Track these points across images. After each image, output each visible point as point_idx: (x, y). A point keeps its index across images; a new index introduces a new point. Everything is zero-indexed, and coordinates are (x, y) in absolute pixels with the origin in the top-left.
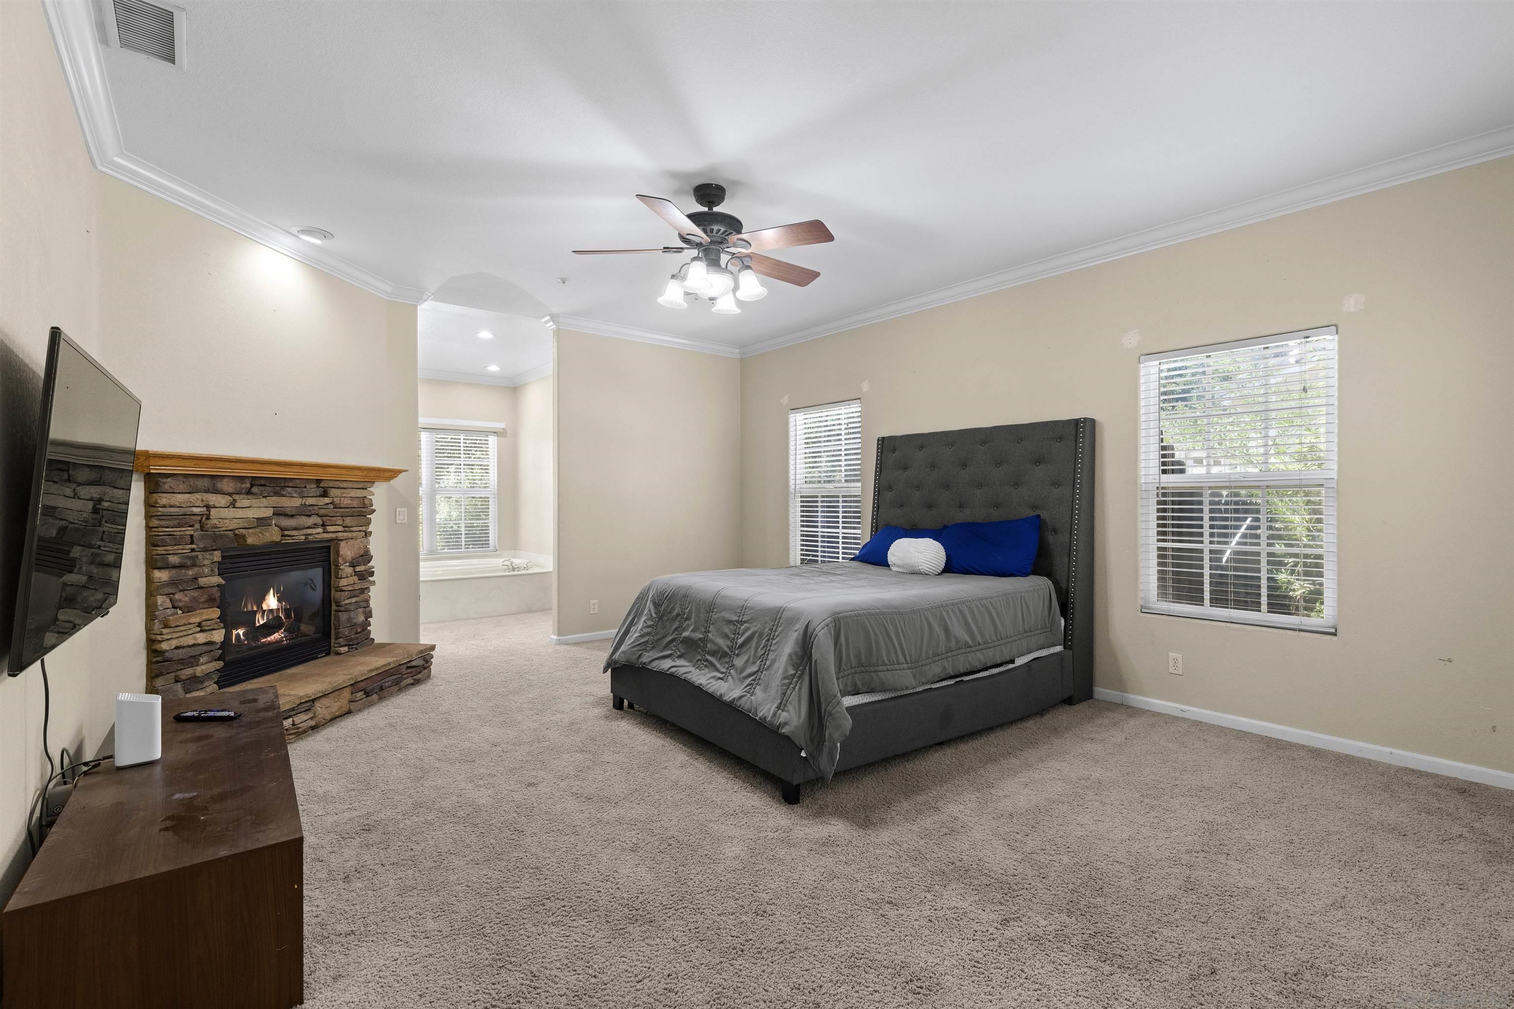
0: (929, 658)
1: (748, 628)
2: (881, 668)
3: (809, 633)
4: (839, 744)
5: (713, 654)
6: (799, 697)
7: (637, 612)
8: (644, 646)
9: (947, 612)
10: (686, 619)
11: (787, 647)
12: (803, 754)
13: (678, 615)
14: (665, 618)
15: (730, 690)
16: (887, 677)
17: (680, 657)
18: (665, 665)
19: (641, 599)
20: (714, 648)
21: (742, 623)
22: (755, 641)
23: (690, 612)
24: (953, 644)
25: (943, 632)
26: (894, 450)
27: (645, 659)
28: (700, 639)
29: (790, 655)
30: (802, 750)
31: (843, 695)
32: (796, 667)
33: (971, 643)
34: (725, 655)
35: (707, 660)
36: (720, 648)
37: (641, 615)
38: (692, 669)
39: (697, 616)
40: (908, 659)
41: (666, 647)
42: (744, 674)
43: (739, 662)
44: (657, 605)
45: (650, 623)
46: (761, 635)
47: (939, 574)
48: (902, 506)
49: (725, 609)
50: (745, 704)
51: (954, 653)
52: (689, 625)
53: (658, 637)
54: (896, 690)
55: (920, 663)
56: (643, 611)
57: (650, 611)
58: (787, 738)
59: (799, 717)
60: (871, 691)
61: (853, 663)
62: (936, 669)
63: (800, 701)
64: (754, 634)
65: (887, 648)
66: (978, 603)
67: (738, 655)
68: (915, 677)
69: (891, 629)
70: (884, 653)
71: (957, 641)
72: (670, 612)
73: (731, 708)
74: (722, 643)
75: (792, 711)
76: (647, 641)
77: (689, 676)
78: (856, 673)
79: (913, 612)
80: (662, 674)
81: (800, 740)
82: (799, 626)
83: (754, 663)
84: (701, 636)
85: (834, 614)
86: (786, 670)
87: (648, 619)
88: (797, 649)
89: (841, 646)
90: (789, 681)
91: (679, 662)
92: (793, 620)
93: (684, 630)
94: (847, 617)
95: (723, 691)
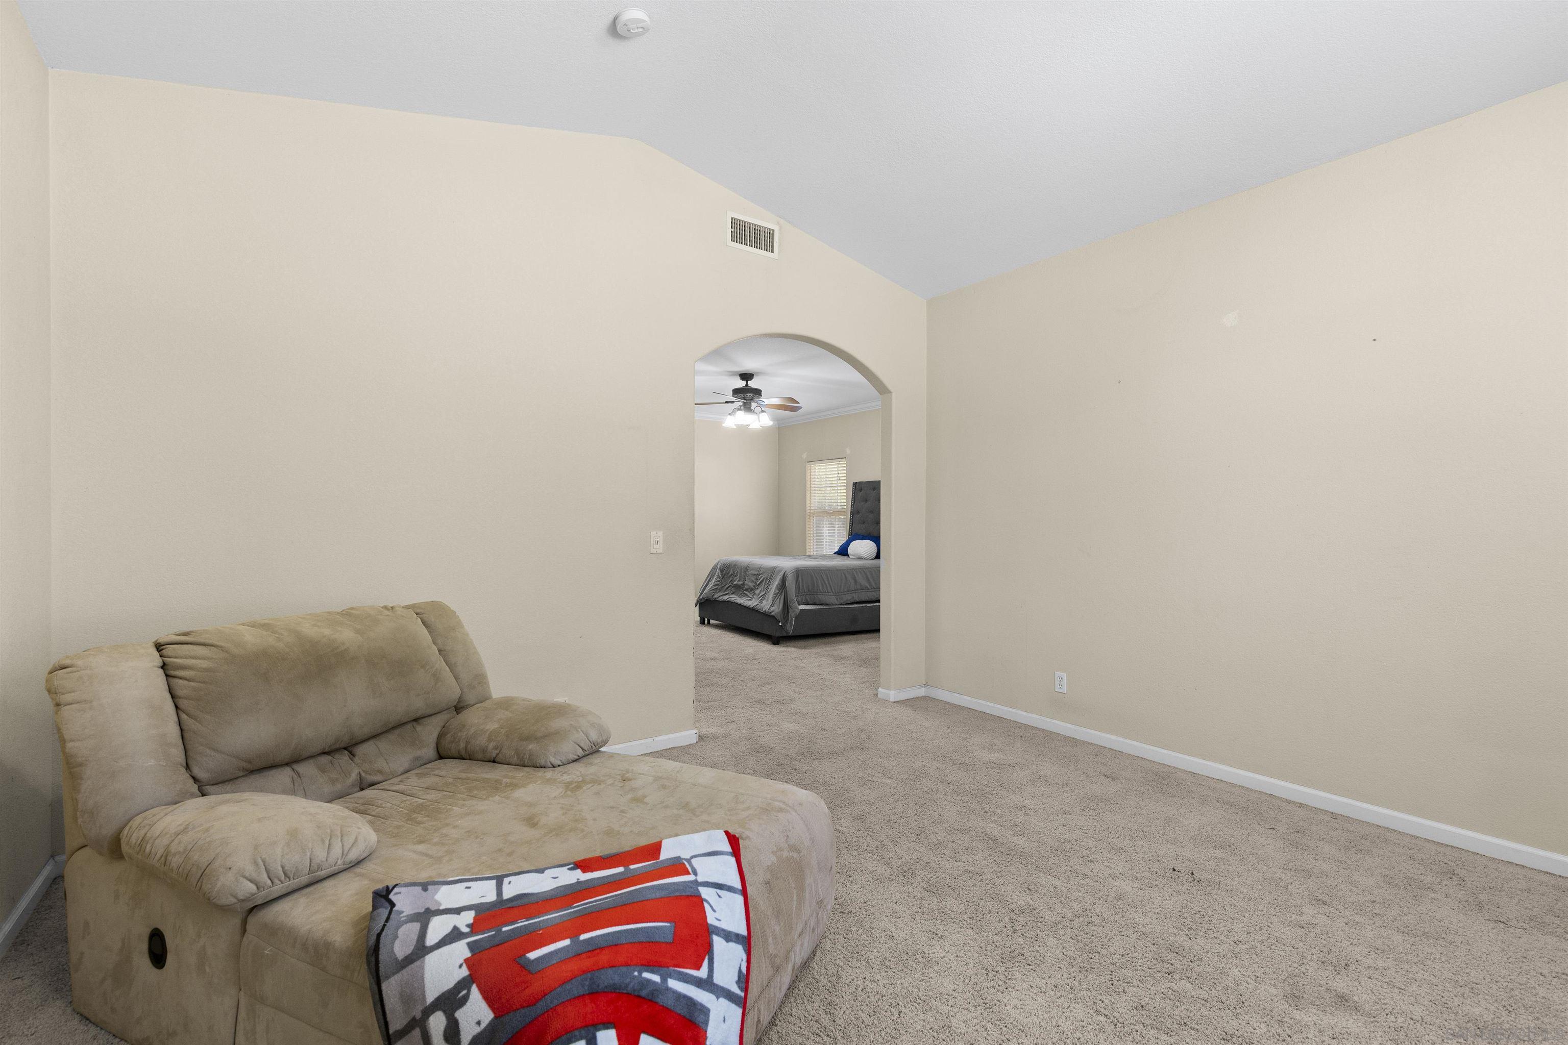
0: (844, 592)
1: (762, 577)
2: (819, 593)
3: (785, 576)
4: (794, 619)
5: (747, 590)
6: (780, 601)
7: (712, 575)
8: (715, 590)
9: (856, 571)
10: (735, 576)
11: (776, 582)
12: (780, 624)
13: (732, 574)
14: (726, 577)
15: (753, 603)
16: (823, 598)
17: (732, 594)
18: (725, 598)
19: (714, 568)
20: (748, 587)
21: (759, 575)
22: (764, 581)
23: (737, 572)
24: (859, 587)
25: (853, 581)
26: (861, 490)
27: (716, 596)
28: (741, 584)
29: (777, 585)
30: (780, 622)
31: (799, 605)
32: (779, 590)
33: (869, 587)
34: (752, 589)
35: (744, 593)
36: (750, 587)
37: (714, 576)
38: (738, 598)
39: (740, 574)
40: (833, 591)
41: (726, 590)
42: (759, 596)
43: (757, 592)
44: (721, 571)
45: (718, 579)
46: (767, 579)
47: (873, 559)
48: (864, 523)
49: (753, 569)
50: (758, 607)
51: (859, 591)
52: (736, 579)
53: (723, 586)
54: (827, 604)
55: (840, 594)
56: (715, 574)
57: (718, 574)
58: (773, 617)
59: (779, 608)
60: (814, 604)
61: (806, 591)
62: (848, 597)
63: (780, 602)
64: (764, 579)
65: (822, 584)
66: (875, 569)
67: (757, 589)
68: (837, 599)
69: (825, 577)
70: (821, 588)
71: (861, 586)
72: (728, 574)
73: (753, 610)
74: (751, 585)
75: (776, 607)
76: (717, 588)
77: (736, 601)
78: (807, 594)
79: (837, 570)
80: (724, 601)
81: (779, 618)
82: (782, 573)
83: (763, 591)
84: (742, 583)
85: (797, 568)
86: (775, 592)
87: (717, 578)
88: (780, 583)
89: (799, 582)
90: (776, 595)
91: (733, 596)
92: (780, 571)
93: (734, 581)
94: (802, 570)
95: (750, 604)
